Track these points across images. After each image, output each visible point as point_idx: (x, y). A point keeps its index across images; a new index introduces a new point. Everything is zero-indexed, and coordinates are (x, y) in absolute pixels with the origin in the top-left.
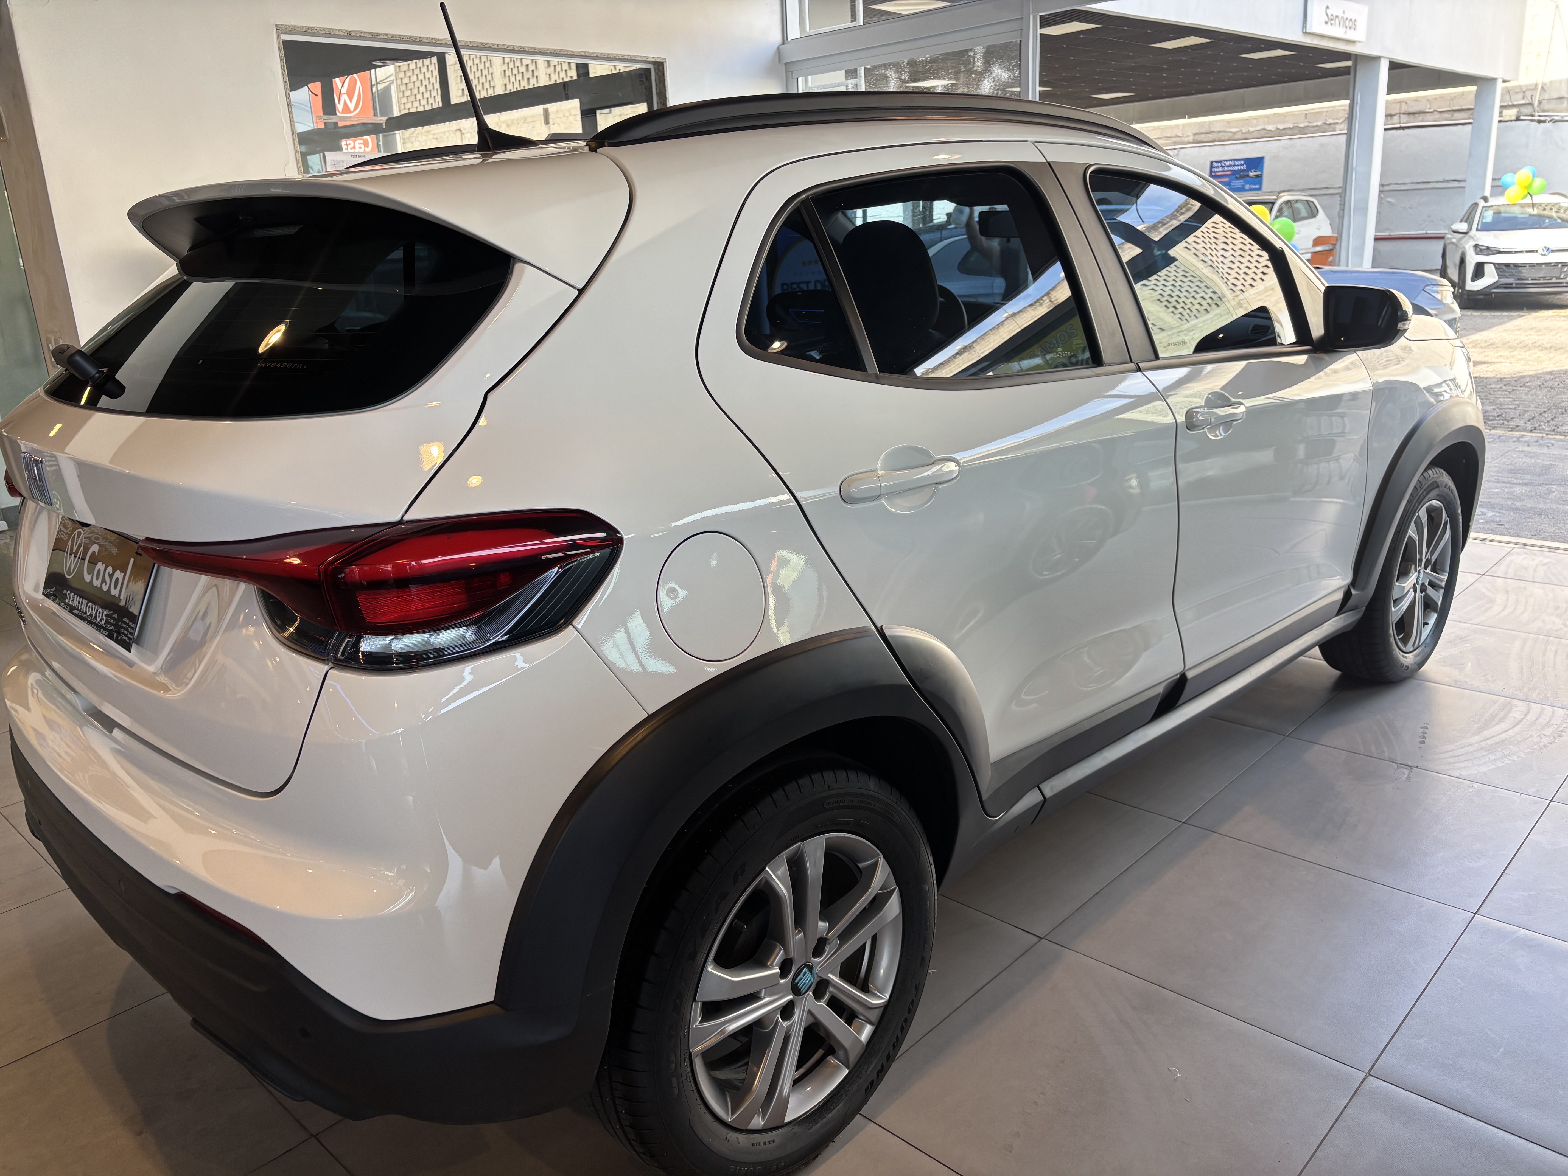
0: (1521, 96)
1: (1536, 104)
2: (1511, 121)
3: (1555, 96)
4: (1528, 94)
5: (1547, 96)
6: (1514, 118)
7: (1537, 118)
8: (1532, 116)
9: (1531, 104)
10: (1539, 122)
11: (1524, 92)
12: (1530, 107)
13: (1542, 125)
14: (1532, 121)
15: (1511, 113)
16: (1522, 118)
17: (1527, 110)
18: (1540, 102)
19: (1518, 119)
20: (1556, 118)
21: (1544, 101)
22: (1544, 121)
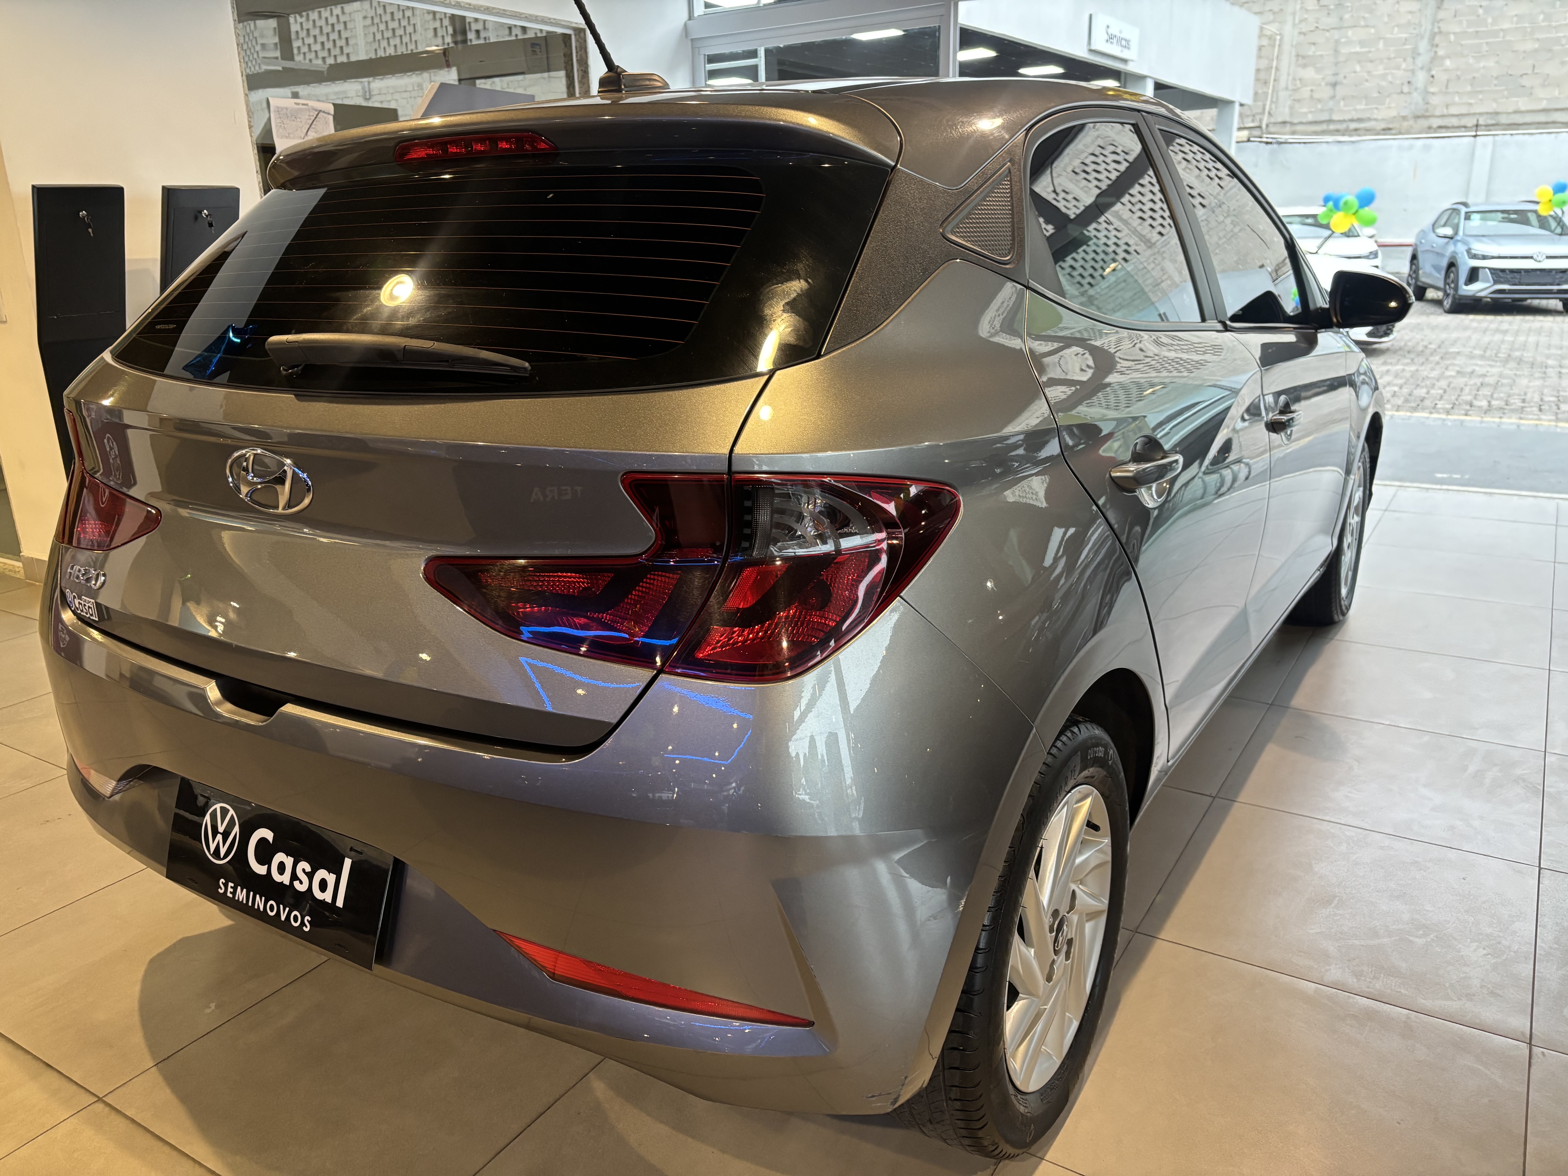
0: (1250, 119)
1: (1264, 126)
2: (1243, 142)
3: (1280, 120)
4: (1258, 117)
5: (1272, 120)
6: (1245, 139)
7: (1265, 140)
8: (1261, 137)
9: (1260, 127)
10: (1267, 143)
11: (1254, 116)
12: (1258, 129)
13: (1270, 146)
14: (1261, 142)
15: (1245, 134)
16: (1252, 139)
17: (1257, 132)
18: (1267, 126)
19: (1249, 141)
20: (1280, 140)
21: (1271, 125)
22: (1271, 143)
